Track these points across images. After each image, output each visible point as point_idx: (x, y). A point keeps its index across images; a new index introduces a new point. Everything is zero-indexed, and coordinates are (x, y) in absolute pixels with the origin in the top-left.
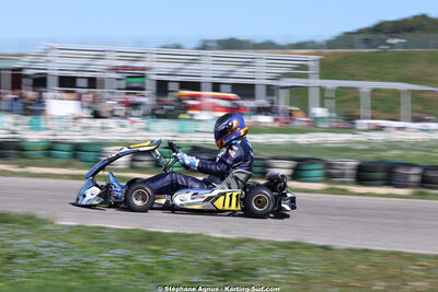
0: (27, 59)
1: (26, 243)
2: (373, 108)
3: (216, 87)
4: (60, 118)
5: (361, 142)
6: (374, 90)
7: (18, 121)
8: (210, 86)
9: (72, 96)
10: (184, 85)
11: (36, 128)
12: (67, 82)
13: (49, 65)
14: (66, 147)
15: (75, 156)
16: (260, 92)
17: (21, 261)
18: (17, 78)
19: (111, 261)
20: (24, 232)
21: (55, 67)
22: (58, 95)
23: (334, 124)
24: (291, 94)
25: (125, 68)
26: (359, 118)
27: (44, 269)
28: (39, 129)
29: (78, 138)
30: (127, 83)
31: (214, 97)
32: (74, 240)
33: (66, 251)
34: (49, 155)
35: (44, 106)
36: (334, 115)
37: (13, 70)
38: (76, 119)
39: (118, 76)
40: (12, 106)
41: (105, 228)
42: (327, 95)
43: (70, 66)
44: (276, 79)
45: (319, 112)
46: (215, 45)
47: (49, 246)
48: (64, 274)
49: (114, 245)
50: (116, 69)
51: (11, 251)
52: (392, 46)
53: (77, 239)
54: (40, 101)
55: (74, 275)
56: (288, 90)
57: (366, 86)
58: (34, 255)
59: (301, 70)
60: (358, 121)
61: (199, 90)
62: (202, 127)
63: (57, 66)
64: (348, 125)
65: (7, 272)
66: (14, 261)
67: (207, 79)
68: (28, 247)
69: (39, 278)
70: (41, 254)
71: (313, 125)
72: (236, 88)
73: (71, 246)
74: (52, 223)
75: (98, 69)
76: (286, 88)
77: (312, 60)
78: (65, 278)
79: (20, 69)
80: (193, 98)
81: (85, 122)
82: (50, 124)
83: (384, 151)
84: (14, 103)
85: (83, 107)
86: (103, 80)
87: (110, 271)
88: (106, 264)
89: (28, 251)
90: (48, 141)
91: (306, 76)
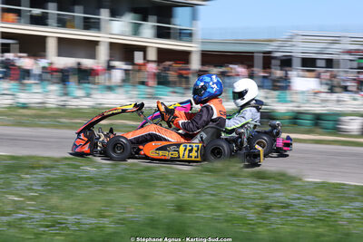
0: (276, 44)
1: (280, 196)
4: (303, 92)
7: (268, 95)
9: (313, 74)
11: (284, 101)
12: (308, 63)
13: (293, 49)
14: (309, 117)
15: (316, 125)
17: (275, 211)
18: (268, 60)
19: (351, 212)
20: (278, 187)
21: (299, 50)
22: (301, 73)
25: (357, 51)
27: (295, 218)
28: (286, 102)
29: (318, 109)
30: (359, 64)
32: (319, 194)
33: (313, 204)
34: (295, 124)
35: (290, 82)
37: (264, 53)
38: (316, 93)
39: (351, 57)
40: (263, 82)
41: (344, 185)
43: (310, 50)
47: (299, 199)
48: (312, 222)
49: (352, 198)
50: (349, 52)
51: (268, 202)
53: (322, 193)
54: (286, 79)
55: (320, 223)
58: (287, 206)
63: (300, 50)
65: (264, 219)
66: (271, 210)
68: (282, 199)
69: (291, 225)
70: (292, 205)
73: (317, 199)
74: (300, 180)
75: (334, 51)
78: (313, 225)
79: (270, 52)
81: (323, 96)
82: (295, 97)
85: (321, 84)
86: (338, 61)
87: (350, 221)
88: (347, 215)
89: (281, 203)
90: (293, 112)
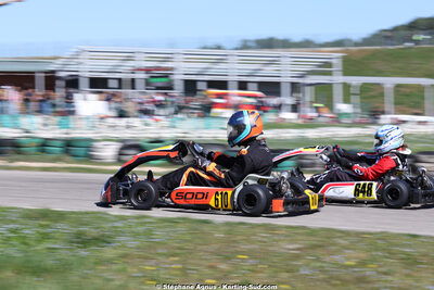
0: (60, 61)
2: (396, 103)
3: (243, 85)
6: (398, 86)
7: (48, 122)
8: (236, 85)
10: (212, 84)
12: (98, 84)
13: (80, 68)
16: (285, 89)
21: (87, 69)
23: (358, 119)
24: (316, 90)
26: (383, 113)
31: (239, 95)
36: (358, 110)
37: (46, 72)
38: (102, 118)
42: (352, 90)
43: (101, 68)
44: (301, 77)
45: (344, 108)
46: (254, 45)
52: (417, 42)
56: (313, 88)
57: (389, 82)
59: (325, 69)
60: (382, 116)
61: (226, 89)
64: (370, 121)
67: (233, 78)
71: (337, 120)
72: (263, 86)
76: (311, 85)
77: (336, 57)
79: (53, 72)
80: (219, 96)
81: (111, 121)
82: (78, 123)
91: (329, 73)
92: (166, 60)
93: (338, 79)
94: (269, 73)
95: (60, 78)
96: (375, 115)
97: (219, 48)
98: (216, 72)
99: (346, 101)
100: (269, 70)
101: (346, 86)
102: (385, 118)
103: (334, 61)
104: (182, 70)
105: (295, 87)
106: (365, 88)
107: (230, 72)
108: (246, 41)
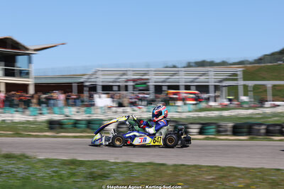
0: (86, 77)
2: (273, 95)
3: (187, 88)
4: (102, 108)
5: (259, 114)
6: (274, 86)
7: (79, 110)
8: (183, 87)
10: (170, 87)
12: (107, 89)
13: (97, 80)
16: (212, 89)
23: (252, 105)
24: (228, 89)
26: (267, 101)
31: (186, 93)
36: (252, 100)
38: (110, 108)
42: (249, 89)
43: (109, 80)
44: (220, 82)
45: (244, 98)
46: (194, 65)
50: (134, 80)
56: (226, 88)
57: (269, 84)
59: (234, 77)
60: (266, 103)
61: (179, 90)
62: (180, 109)
63: (101, 80)
67: (182, 83)
71: (241, 106)
72: (198, 88)
76: (226, 86)
77: (239, 70)
79: (82, 83)
80: (174, 94)
81: (114, 109)
82: (96, 111)
83: (270, 118)
84: (77, 101)
85: (113, 101)
91: (236, 80)
92: (145, 74)
93: (241, 83)
94: (202, 80)
95: (86, 86)
96: (261, 102)
97: (174, 67)
98: (173, 80)
99: (245, 94)
100: (202, 78)
101: (245, 87)
102: (268, 104)
103: (238, 73)
104: (154, 80)
105: (217, 88)
106: (255, 87)
107: (181, 80)
108: (189, 63)
